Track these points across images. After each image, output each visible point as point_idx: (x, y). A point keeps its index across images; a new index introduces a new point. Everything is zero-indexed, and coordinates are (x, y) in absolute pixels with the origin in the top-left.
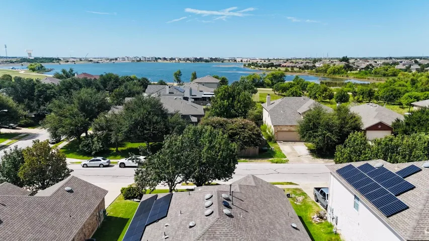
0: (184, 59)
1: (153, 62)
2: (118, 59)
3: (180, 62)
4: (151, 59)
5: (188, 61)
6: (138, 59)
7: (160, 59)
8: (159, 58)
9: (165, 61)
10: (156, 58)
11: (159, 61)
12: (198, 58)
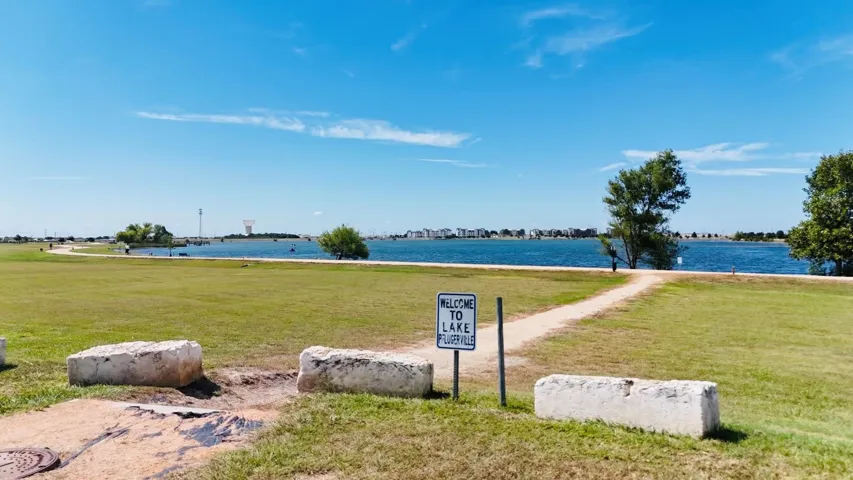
0: (550, 232)
1: (480, 238)
2: (409, 235)
3: (542, 238)
4: (476, 234)
5: (559, 237)
6: (449, 234)
7: (496, 233)
8: (493, 232)
9: (508, 238)
10: (487, 232)
11: (494, 237)
12: (584, 229)
